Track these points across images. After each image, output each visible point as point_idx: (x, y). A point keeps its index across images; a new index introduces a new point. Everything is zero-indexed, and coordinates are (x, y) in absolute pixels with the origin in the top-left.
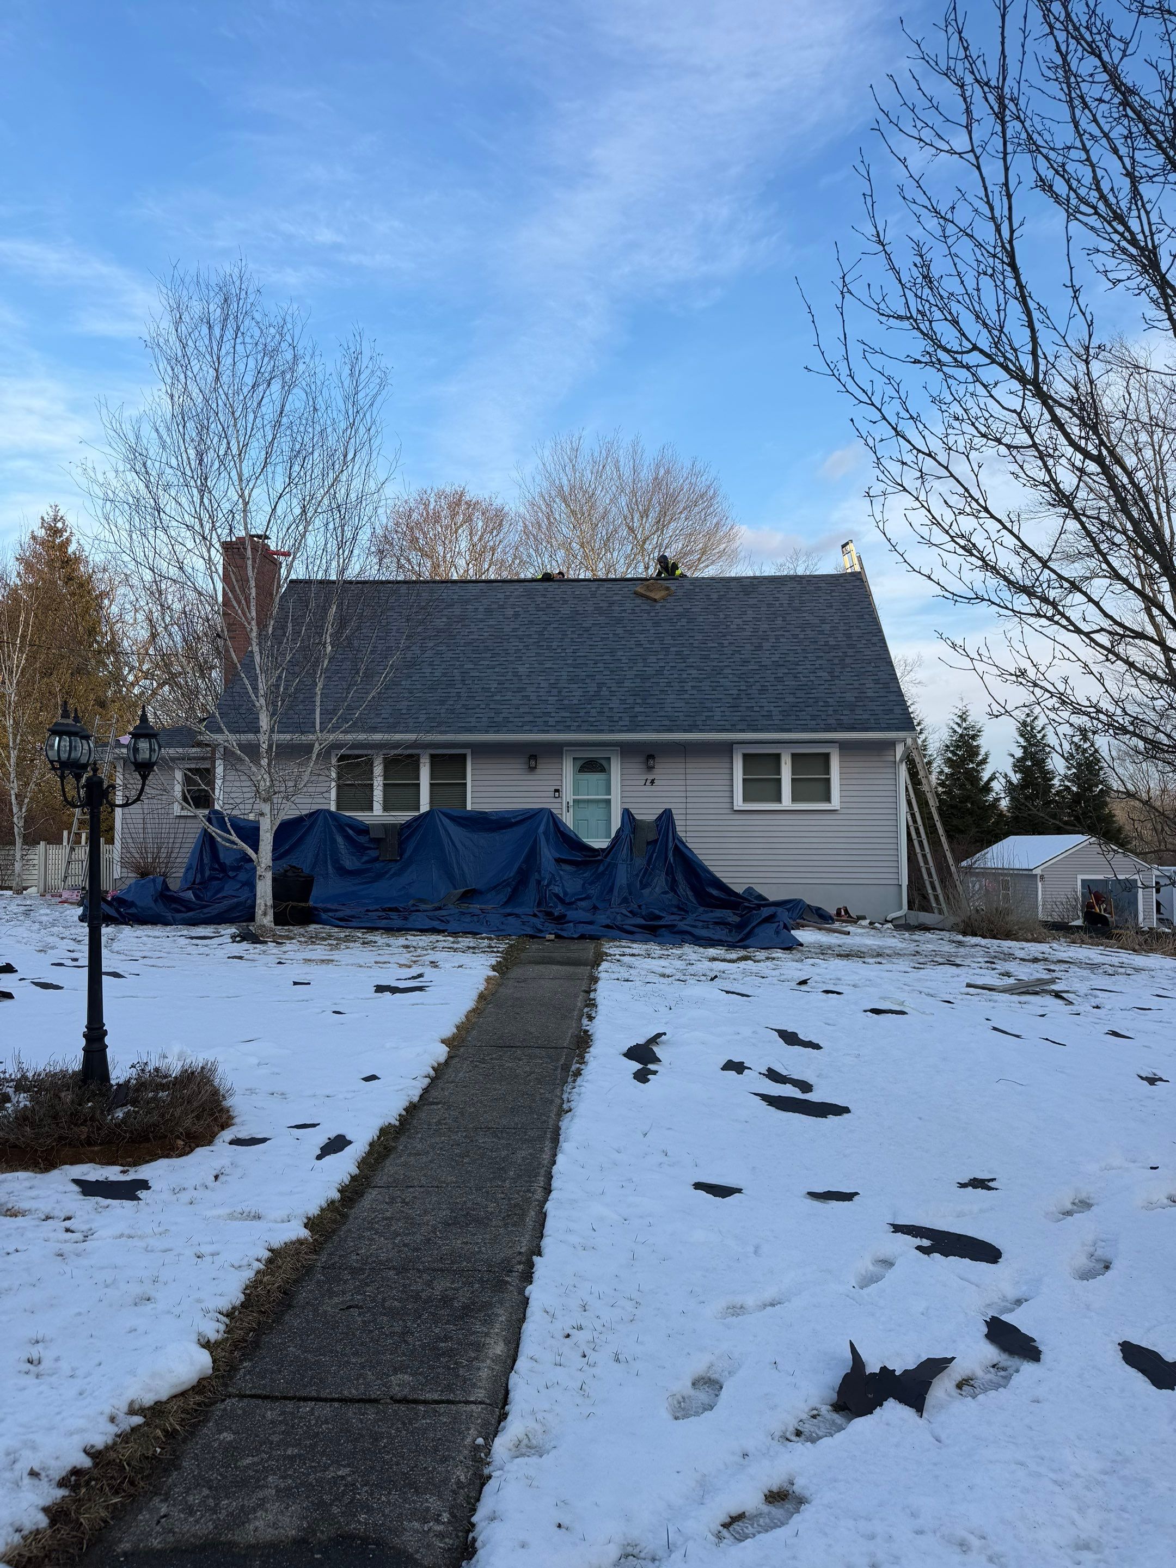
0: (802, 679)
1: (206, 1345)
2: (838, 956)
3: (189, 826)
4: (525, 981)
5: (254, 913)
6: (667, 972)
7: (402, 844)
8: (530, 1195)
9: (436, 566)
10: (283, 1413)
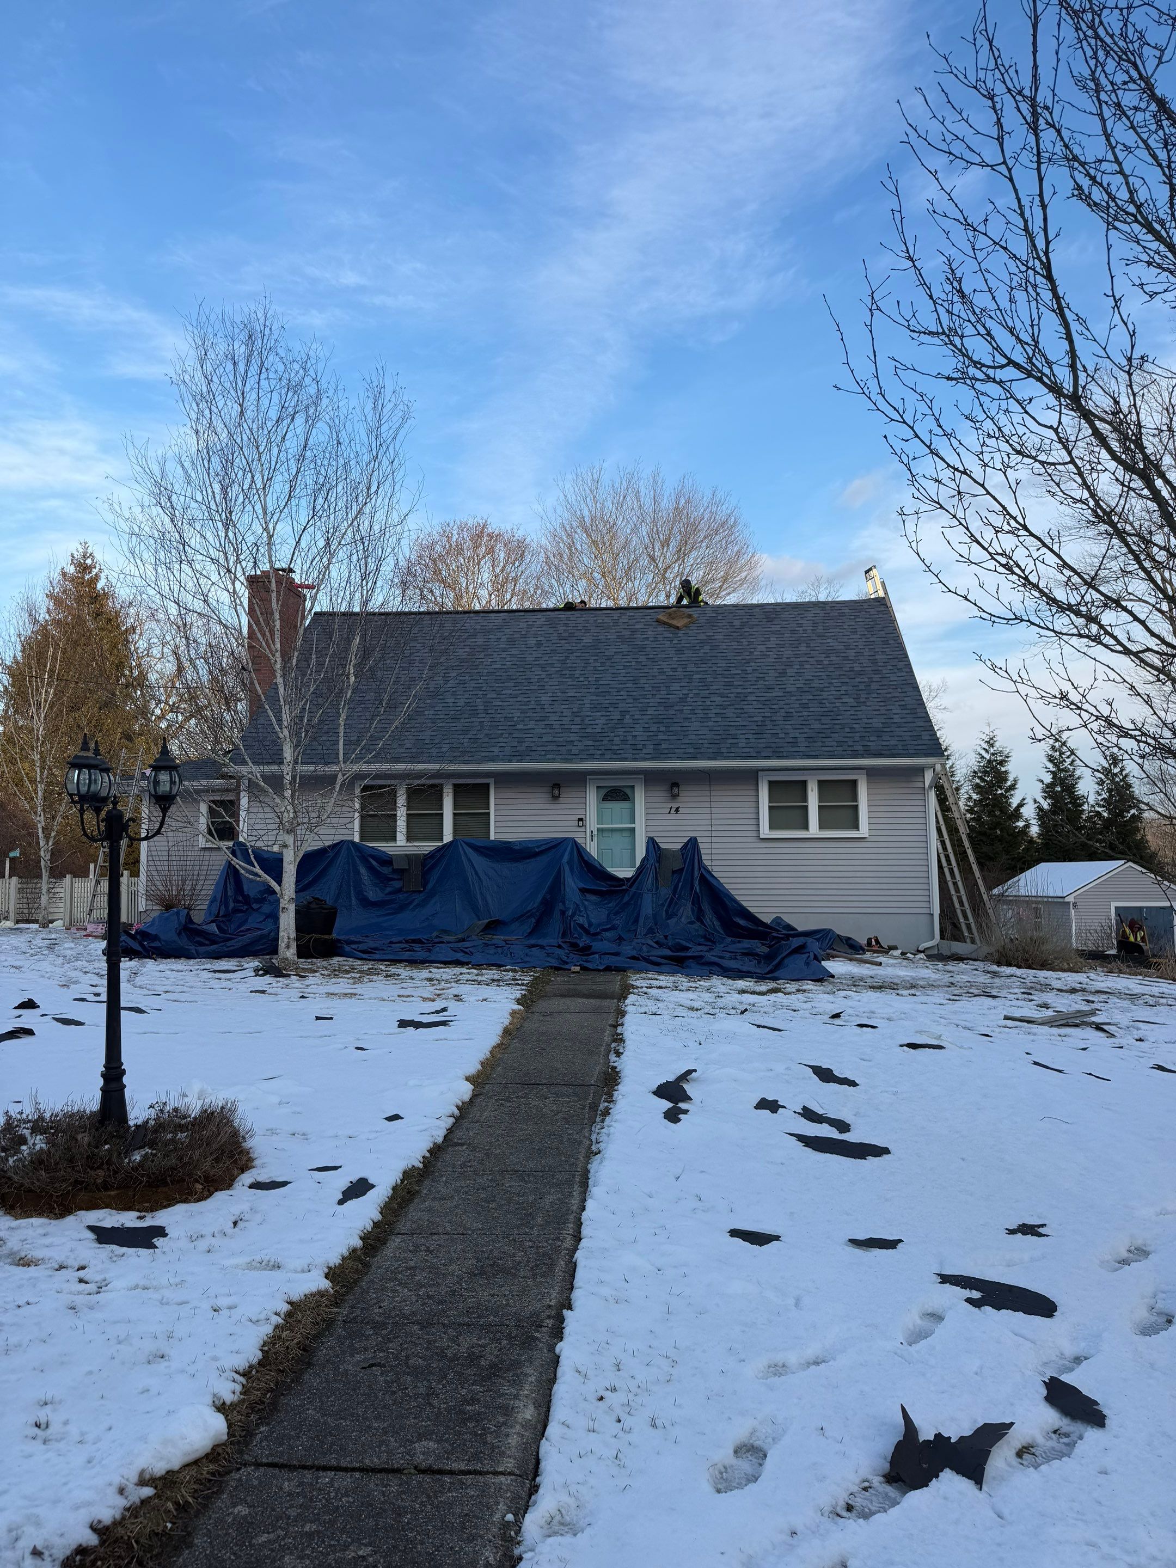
0: (828, 705)
1: (221, 1408)
2: (871, 987)
3: (214, 858)
4: (550, 1014)
5: (277, 945)
6: (696, 1005)
7: (425, 875)
8: (560, 1243)
9: (458, 598)
10: (301, 1484)
